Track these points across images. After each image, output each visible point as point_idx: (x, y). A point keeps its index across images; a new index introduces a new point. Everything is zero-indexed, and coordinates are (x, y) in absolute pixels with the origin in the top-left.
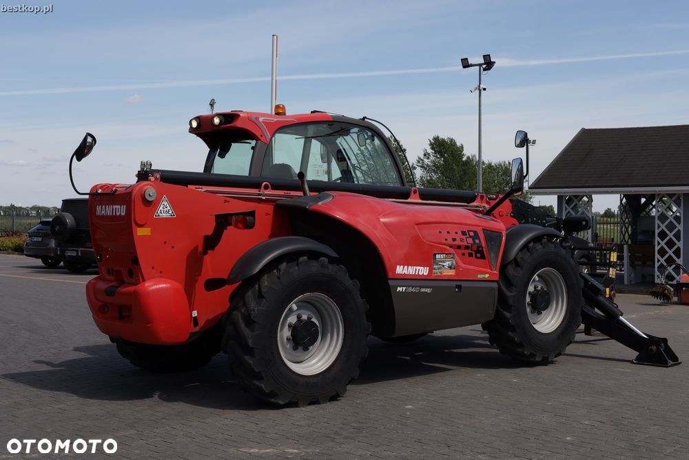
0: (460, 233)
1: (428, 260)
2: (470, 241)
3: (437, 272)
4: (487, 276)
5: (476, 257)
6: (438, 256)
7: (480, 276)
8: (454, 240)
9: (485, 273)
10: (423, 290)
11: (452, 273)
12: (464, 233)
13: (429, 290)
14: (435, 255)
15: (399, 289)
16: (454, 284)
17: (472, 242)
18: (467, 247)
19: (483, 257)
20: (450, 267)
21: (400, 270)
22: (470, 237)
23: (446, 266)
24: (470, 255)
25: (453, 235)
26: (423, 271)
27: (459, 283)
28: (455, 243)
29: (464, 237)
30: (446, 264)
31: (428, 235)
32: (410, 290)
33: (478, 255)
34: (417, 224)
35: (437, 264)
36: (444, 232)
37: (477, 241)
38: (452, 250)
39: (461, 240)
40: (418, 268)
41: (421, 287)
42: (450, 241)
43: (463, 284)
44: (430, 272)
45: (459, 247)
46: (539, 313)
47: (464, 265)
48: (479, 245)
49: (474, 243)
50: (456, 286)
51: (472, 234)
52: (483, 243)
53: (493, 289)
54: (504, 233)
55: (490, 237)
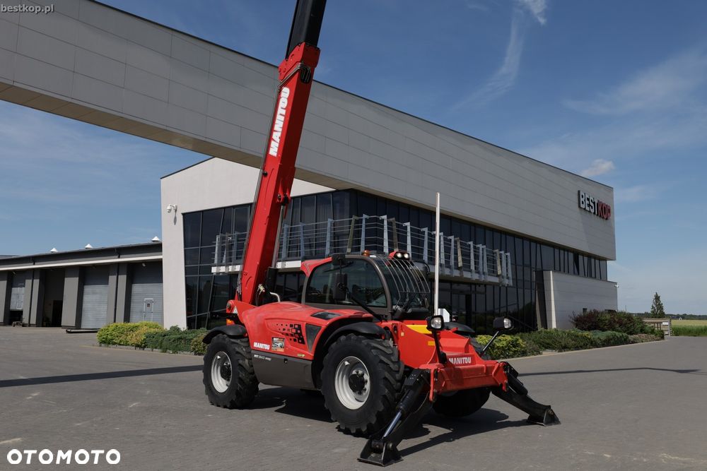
0: (289, 325)
1: (270, 342)
3: (274, 349)
4: (303, 355)
5: (299, 342)
7: (299, 355)
8: (284, 330)
9: (303, 354)
10: (266, 358)
11: (282, 350)
12: (291, 326)
13: (269, 359)
14: (273, 338)
16: (283, 357)
17: (295, 332)
18: (292, 335)
19: (303, 342)
20: (281, 347)
21: (256, 345)
22: (295, 328)
23: (279, 346)
24: (295, 340)
25: (284, 327)
26: (267, 347)
27: (286, 358)
29: (291, 328)
30: (279, 344)
31: (271, 324)
32: (260, 357)
34: (267, 319)
35: (274, 344)
36: (280, 325)
37: (299, 332)
38: (284, 336)
39: (288, 330)
40: (264, 345)
42: (282, 330)
43: (289, 359)
44: (270, 348)
45: (287, 334)
46: (360, 393)
47: (290, 346)
48: (301, 334)
49: (297, 333)
50: (285, 360)
51: (297, 326)
52: (304, 333)
53: (307, 365)
54: (324, 327)
55: (311, 329)
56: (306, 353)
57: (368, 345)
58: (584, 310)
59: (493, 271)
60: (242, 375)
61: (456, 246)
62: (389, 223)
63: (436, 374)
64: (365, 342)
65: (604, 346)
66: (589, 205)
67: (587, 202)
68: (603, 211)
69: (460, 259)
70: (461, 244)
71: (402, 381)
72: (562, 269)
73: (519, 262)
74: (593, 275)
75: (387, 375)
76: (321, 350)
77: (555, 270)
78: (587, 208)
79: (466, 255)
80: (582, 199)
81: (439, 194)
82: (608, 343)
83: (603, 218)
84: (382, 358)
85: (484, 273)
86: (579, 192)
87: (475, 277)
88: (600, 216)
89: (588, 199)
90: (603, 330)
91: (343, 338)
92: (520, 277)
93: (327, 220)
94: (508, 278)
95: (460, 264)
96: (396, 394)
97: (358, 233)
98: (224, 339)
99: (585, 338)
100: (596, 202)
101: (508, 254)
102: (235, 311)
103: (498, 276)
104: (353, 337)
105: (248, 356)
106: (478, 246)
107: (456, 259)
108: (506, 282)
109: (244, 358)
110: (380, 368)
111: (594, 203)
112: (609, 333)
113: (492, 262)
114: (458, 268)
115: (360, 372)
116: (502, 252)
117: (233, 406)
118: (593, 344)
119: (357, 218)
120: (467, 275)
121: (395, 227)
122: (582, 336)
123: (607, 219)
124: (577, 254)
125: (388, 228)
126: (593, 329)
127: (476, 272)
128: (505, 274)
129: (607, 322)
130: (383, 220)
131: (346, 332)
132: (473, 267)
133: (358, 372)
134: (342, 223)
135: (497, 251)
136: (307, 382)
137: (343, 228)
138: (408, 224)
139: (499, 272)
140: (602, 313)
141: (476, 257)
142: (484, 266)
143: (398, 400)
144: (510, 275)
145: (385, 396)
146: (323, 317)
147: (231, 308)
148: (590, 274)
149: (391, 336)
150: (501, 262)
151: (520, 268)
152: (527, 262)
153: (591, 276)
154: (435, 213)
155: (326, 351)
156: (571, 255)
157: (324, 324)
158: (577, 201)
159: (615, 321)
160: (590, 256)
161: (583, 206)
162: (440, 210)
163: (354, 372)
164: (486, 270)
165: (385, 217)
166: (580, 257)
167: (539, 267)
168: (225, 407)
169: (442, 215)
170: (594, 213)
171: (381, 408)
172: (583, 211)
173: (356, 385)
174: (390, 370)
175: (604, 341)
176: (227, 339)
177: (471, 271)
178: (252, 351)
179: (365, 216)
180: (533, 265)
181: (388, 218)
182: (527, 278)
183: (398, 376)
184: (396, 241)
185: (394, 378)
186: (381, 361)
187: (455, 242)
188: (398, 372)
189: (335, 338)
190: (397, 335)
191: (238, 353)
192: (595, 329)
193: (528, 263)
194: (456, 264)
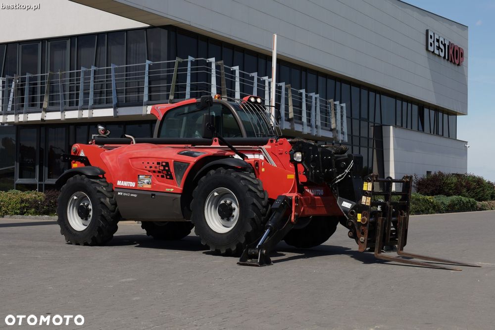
0: (156, 163)
1: (135, 179)
2: (162, 168)
3: (140, 186)
4: (172, 190)
5: (167, 178)
6: (140, 177)
7: (168, 190)
8: (151, 167)
9: (171, 188)
10: (132, 195)
11: (149, 186)
12: (158, 163)
13: (135, 196)
14: (139, 176)
15: (119, 193)
16: (150, 193)
17: (163, 169)
18: (159, 172)
19: (171, 178)
20: (148, 183)
21: (119, 183)
22: (162, 165)
23: (145, 182)
24: (163, 177)
25: (151, 164)
26: (132, 184)
27: (153, 193)
28: (151, 169)
29: (158, 166)
30: (146, 181)
31: (136, 164)
32: (125, 194)
33: (168, 177)
34: (131, 158)
35: (140, 181)
36: (146, 163)
37: (167, 168)
38: (150, 173)
39: (156, 167)
40: (129, 183)
41: (131, 193)
42: (148, 168)
43: (156, 194)
44: (136, 185)
45: (154, 172)
46: (228, 220)
47: (158, 183)
48: (169, 171)
49: (164, 169)
50: (152, 194)
51: (164, 164)
52: (172, 169)
53: (177, 198)
54: (192, 164)
55: (179, 166)
56: (175, 187)
57: (237, 176)
58: (428, 173)
59: (326, 123)
60: (104, 212)
61: (287, 94)
62: (218, 67)
63: (297, 200)
64: (234, 174)
65: (447, 211)
66: (439, 48)
67: (436, 44)
68: (455, 55)
69: (291, 109)
70: (293, 92)
71: (266, 207)
72: (404, 125)
73: (356, 114)
74: (440, 133)
75: (255, 201)
76: (190, 184)
77: (395, 126)
78: (436, 52)
79: (298, 105)
80: (430, 41)
81: (276, 36)
82: (451, 208)
83: (455, 63)
84: (251, 187)
85: (316, 127)
86: (427, 31)
87: (306, 130)
88: (451, 61)
89: (438, 41)
90: (448, 195)
91: (212, 172)
92: (356, 133)
93: (145, 62)
94: (343, 133)
95: (291, 115)
96: (263, 218)
97: (182, 78)
98: (82, 179)
99: (426, 201)
100: (447, 44)
101: (344, 105)
102: (82, 154)
103: (331, 130)
104: (223, 170)
105: (108, 195)
106: (311, 94)
107: (287, 110)
108: (340, 137)
109: (105, 196)
110: (248, 195)
111: (445, 45)
112: (454, 197)
113: (325, 113)
114: (289, 120)
115: (228, 202)
116: (337, 103)
117: (95, 242)
118: (437, 209)
119: (181, 60)
120: (298, 128)
121: (223, 71)
122: (424, 199)
123: (459, 65)
124: (422, 106)
125: (217, 73)
126: (437, 194)
127: (308, 125)
128: (339, 128)
129: (453, 185)
130: (210, 63)
131: (215, 167)
132: (304, 119)
133: (226, 202)
134: (158, 66)
135: (331, 100)
136: (175, 213)
137: (159, 72)
138: (236, 68)
139: (333, 126)
140: (448, 176)
141: (309, 108)
142: (317, 119)
143: (267, 220)
144: (345, 130)
145: (253, 219)
146: (190, 154)
147: (77, 151)
148: (436, 131)
149: (253, 171)
150: (335, 114)
151: (356, 123)
152: (364, 115)
153: (437, 134)
154: (271, 58)
155: (195, 184)
156: (415, 108)
157: (192, 160)
158: (425, 44)
159: (462, 185)
160: (437, 109)
161: (431, 49)
162: (278, 55)
163: (222, 202)
164: (319, 123)
165: (212, 60)
166: (426, 111)
167: (378, 121)
168: (86, 244)
169: (278, 61)
170: (444, 57)
171: (250, 229)
172: (431, 55)
173: (225, 213)
174: (257, 197)
175: (448, 206)
176: (86, 179)
177: (302, 124)
178: (115, 190)
179: (190, 58)
180: (371, 119)
181: (216, 61)
182: (364, 133)
183: (264, 202)
184: (224, 88)
185: (261, 204)
186: (250, 190)
187: (286, 90)
188: (263, 199)
189: (205, 173)
190: (258, 170)
191: (99, 191)
192: (439, 193)
193: (366, 117)
194: (287, 114)
